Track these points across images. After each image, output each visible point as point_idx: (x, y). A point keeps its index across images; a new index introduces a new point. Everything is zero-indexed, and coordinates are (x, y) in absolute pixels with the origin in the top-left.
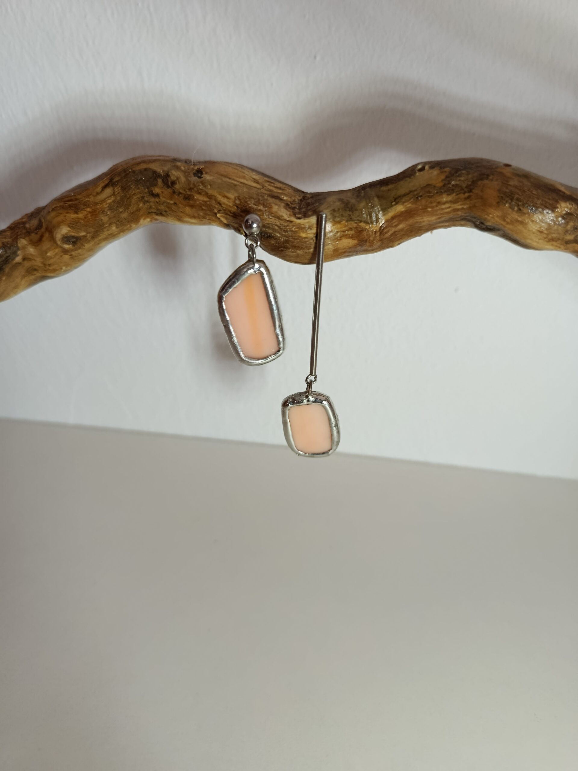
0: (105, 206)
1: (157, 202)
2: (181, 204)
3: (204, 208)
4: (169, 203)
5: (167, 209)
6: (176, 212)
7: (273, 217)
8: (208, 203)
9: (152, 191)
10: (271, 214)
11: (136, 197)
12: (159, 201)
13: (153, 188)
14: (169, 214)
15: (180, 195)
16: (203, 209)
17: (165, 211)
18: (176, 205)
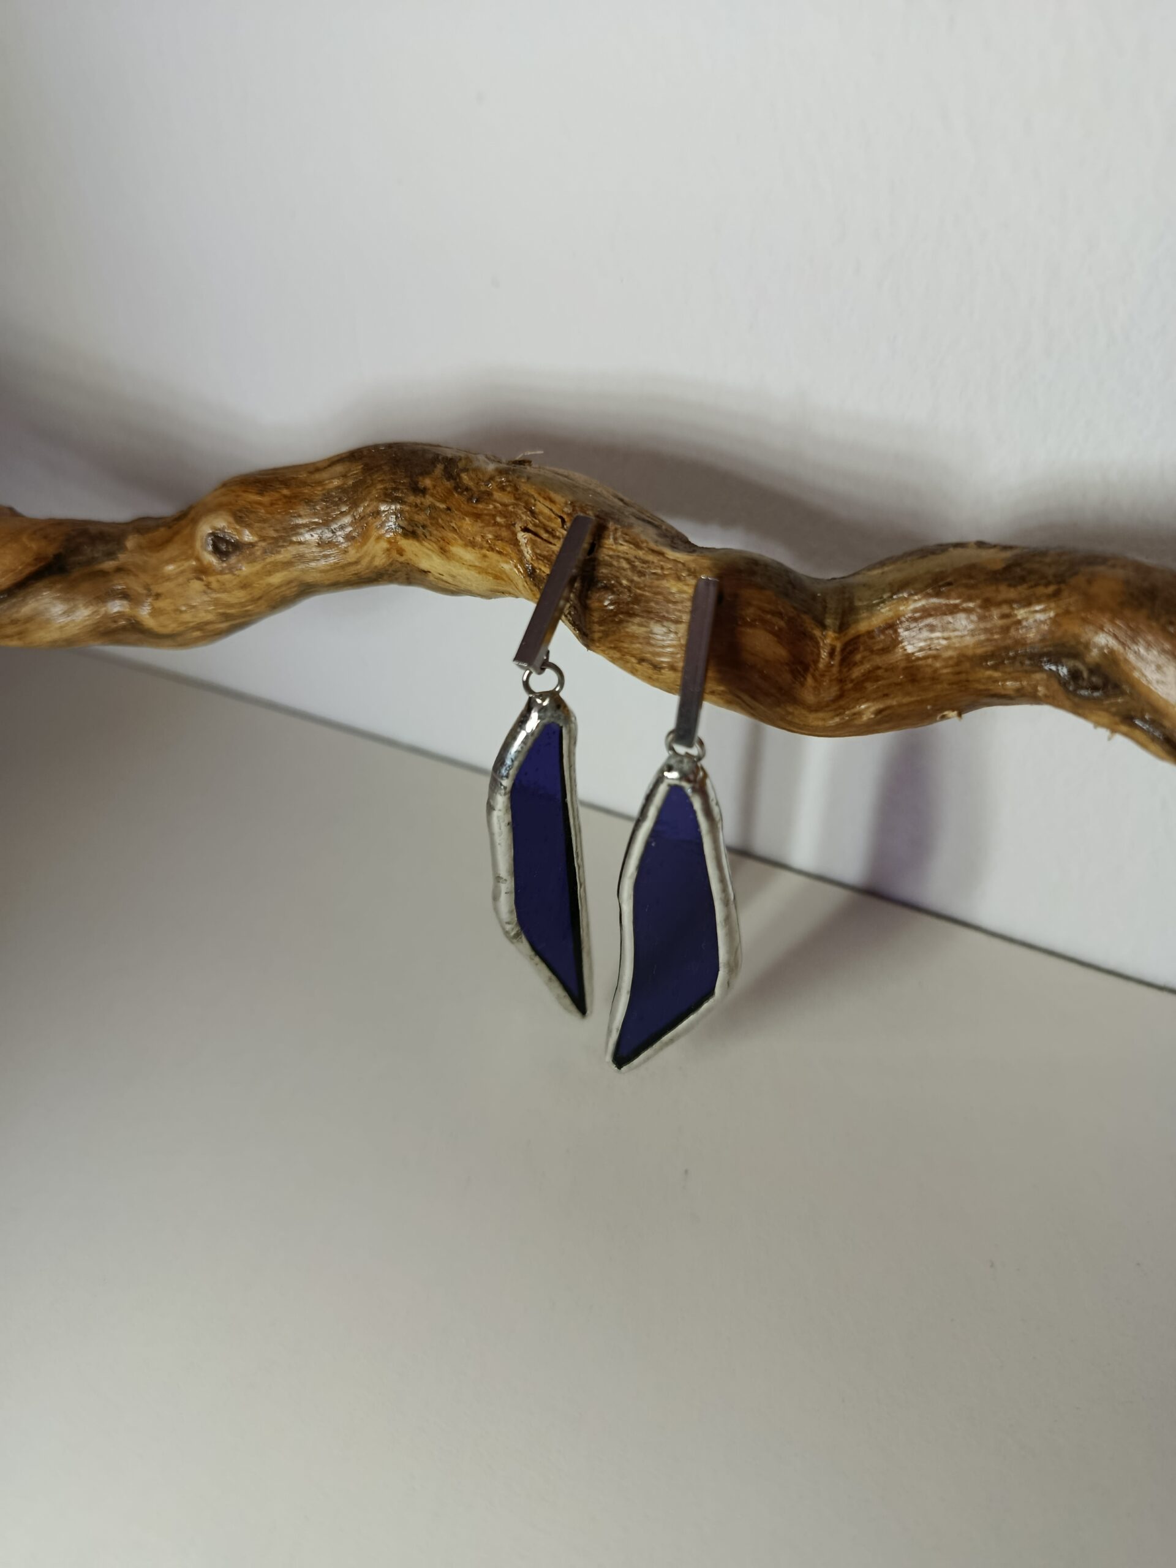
0: (319, 491)
1: (416, 506)
2: (460, 511)
3: (498, 519)
4: (439, 507)
5: (428, 523)
6: (443, 528)
7: (626, 541)
8: (511, 508)
9: (416, 483)
10: (624, 536)
11: (382, 486)
12: (422, 504)
13: (420, 478)
14: (427, 534)
15: (465, 493)
16: (496, 524)
17: (424, 527)
18: (449, 512)
